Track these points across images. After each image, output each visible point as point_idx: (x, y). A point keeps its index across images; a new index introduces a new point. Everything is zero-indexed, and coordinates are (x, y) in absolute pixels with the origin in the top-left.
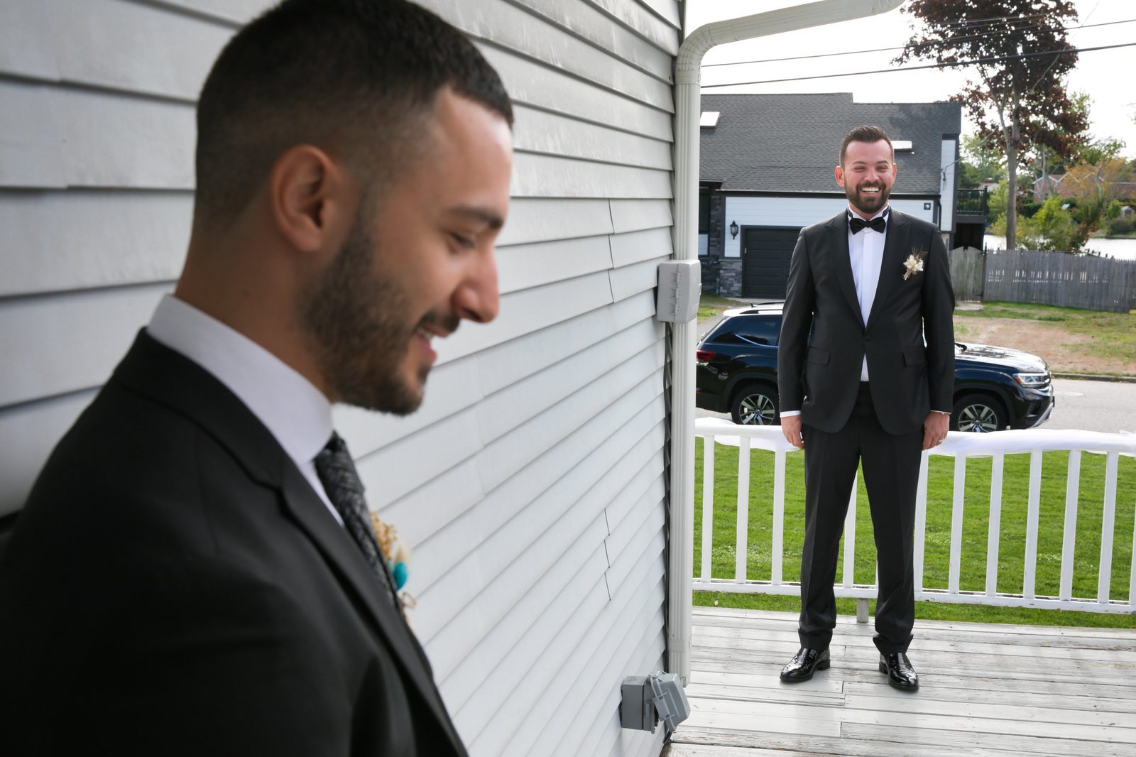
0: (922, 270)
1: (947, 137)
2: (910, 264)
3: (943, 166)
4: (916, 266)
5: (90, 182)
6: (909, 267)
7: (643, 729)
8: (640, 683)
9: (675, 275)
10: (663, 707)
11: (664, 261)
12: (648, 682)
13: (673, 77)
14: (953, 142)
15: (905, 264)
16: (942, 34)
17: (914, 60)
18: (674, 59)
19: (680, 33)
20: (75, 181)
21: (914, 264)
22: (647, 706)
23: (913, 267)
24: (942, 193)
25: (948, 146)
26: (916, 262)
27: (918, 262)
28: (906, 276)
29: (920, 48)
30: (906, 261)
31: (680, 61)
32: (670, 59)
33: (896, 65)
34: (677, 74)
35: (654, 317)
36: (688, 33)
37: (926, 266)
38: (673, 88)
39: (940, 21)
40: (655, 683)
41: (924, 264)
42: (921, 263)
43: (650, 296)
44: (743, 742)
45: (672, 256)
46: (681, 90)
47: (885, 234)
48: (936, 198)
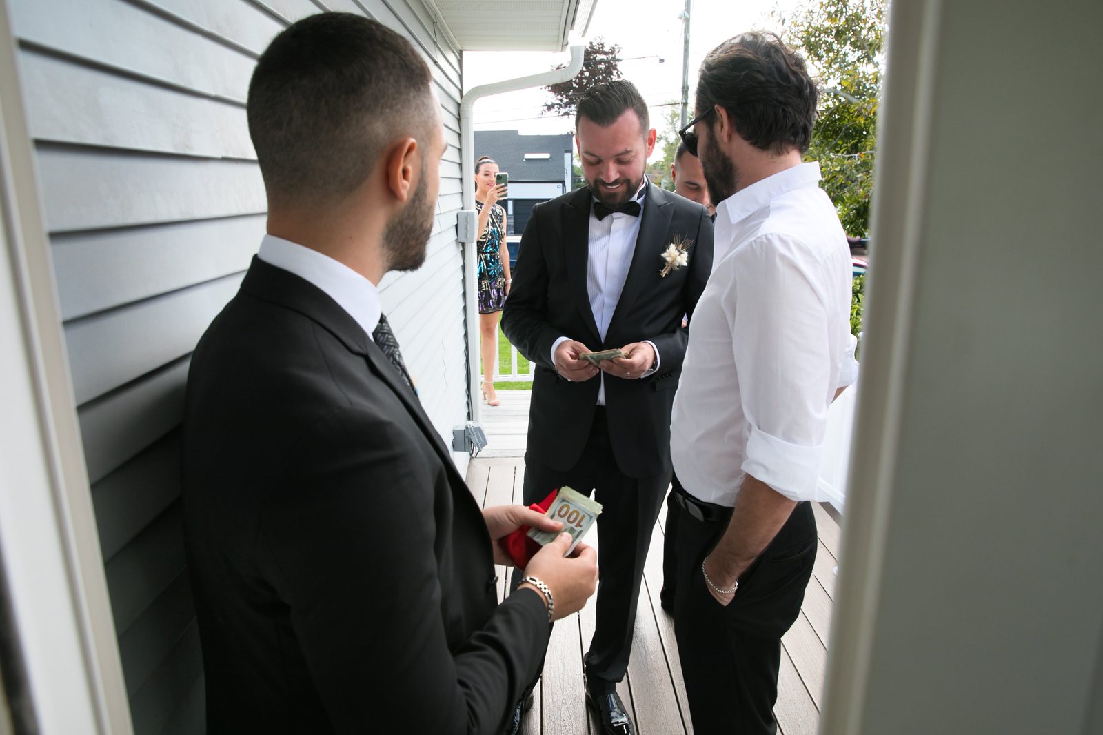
0: (686, 264)
1: (567, 152)
2: (670, 256)
3: (565, 166)
4: (679, 259)
5: (231, 155)
6: (668, 259)
7: (465, 451)
8: (463, 428)
9: (467, 218)
10: (475, 439)
11: (459, 211)
12: (467, 428)
13: (459, 114)
14: (570, 154)
15: (664, 255)
16: (561, 100)
17: (549, 113)
18: (459, 105)
19: (461, 92)
20: (225, 155)
21: (677, 256)
22: (467, 440)
23: (674, 260)
24: (565, 180)
25: (567, 156)
26: (677, 253)
27: (681, 253)
28: (664, 273)
29: (550, 107)
30: (665, 251)
31: (462, 106)
32: (457, 105)
33: (540, 116)
34: (461, 113)
35: (456, 240)
36: (464, 93)
37: (691, 260)
38: (459, 120)
39: (560, 94)
40: (471, 428)
41: (688, 257)
42: (685, 255)
43: (454, 228)
44: (508, 455)
45: (462, 208)
46: (463, 121)
47: (640, 219)
48: (563, 182)
